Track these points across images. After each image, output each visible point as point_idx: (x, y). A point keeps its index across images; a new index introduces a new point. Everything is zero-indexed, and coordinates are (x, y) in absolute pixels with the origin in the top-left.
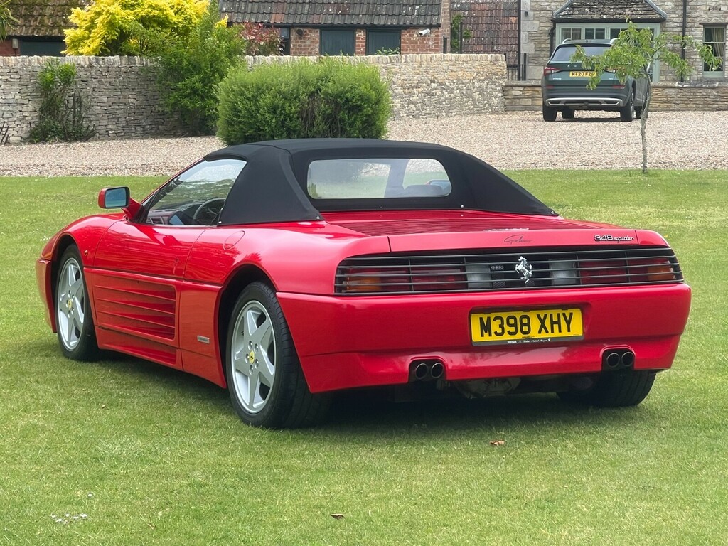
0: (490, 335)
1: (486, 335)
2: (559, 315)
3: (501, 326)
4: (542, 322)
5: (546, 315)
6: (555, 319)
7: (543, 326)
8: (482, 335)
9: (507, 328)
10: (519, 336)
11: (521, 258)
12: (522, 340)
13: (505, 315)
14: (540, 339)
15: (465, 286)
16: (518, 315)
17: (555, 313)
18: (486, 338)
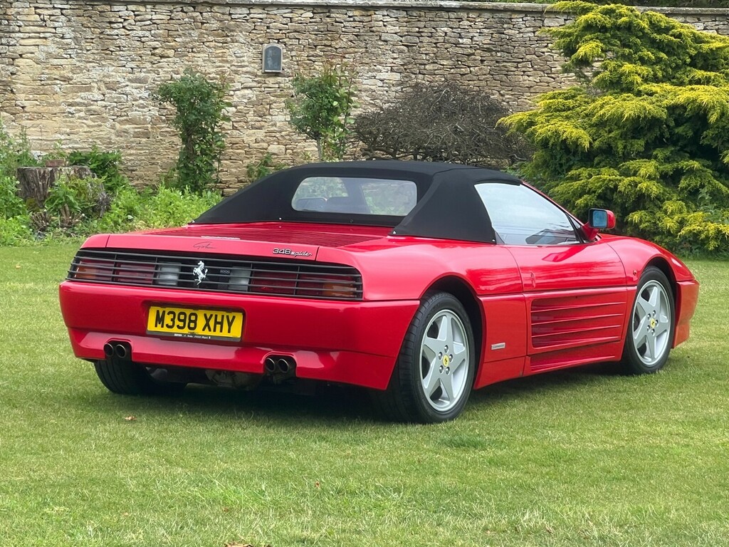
0: (162, 327)
1: (159, 326)
2: (223, 316)
3: (173, 320)
4: (208, 320)
5: (211, 316)
7: (207, 325)
8: (156, 326)
9: (177, 322)
10: (186, 331)
12: (187, 334)
13: (177, 311)
14: (202, 335)
16: (188, 312)
17: (220, 314)
18: (159, 329)
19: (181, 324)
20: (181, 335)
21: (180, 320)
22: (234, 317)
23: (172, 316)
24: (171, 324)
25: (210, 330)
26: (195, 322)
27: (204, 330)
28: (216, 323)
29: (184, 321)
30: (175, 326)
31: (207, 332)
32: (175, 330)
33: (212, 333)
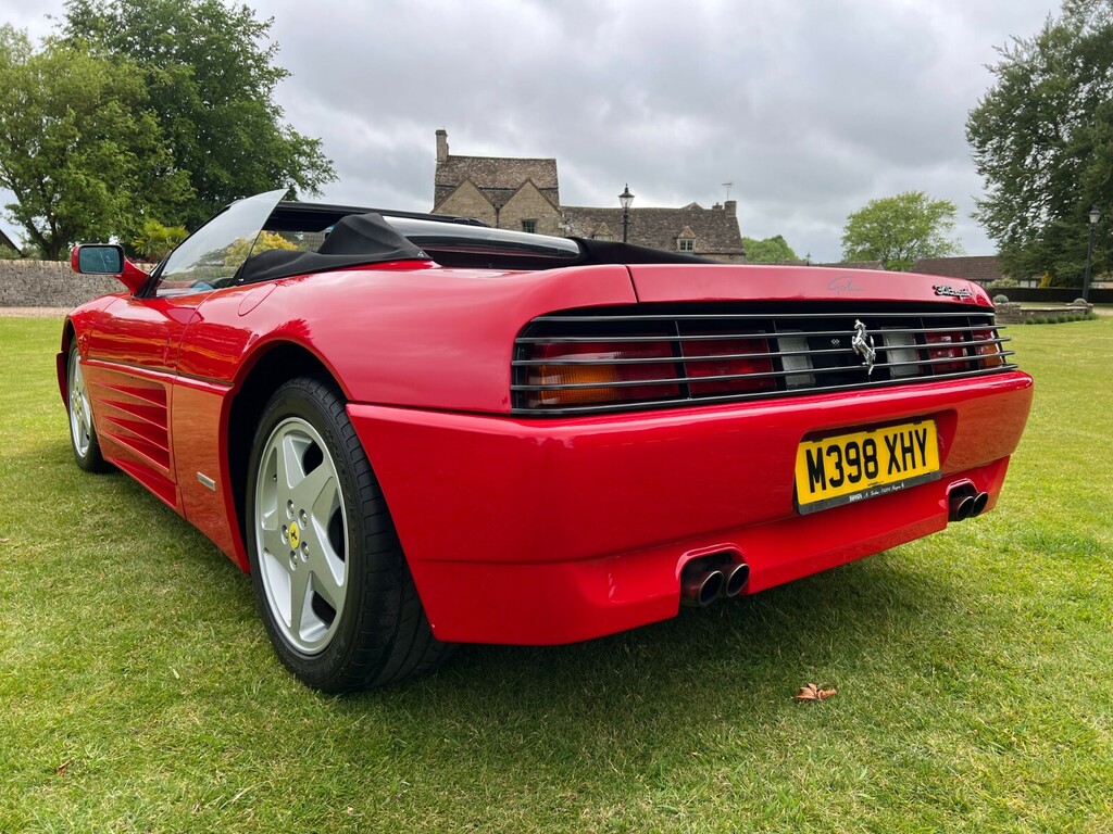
0: (824, 487)
3: (839, 466)
4: (892, 450)
5: (895, 436)
6: (907, 444)
7: (893, 459)
8: (813, 490)
10: (864, 483)
11: (858, 323)
12: (869, 490)
15: (780, 382)
19: (853, 470)
20: (859, 497)
21: (851, 463)
22: (925, 430)
23: (835, 455)
24: (837, 477)
25: (899, 470)
26: (873, 458)
27: (890, 472)
28: (905, 450)
29: (855, 462)
30: (846, 479)
31: (896, 476)
32: (847, 487)
33: (904, 475)
